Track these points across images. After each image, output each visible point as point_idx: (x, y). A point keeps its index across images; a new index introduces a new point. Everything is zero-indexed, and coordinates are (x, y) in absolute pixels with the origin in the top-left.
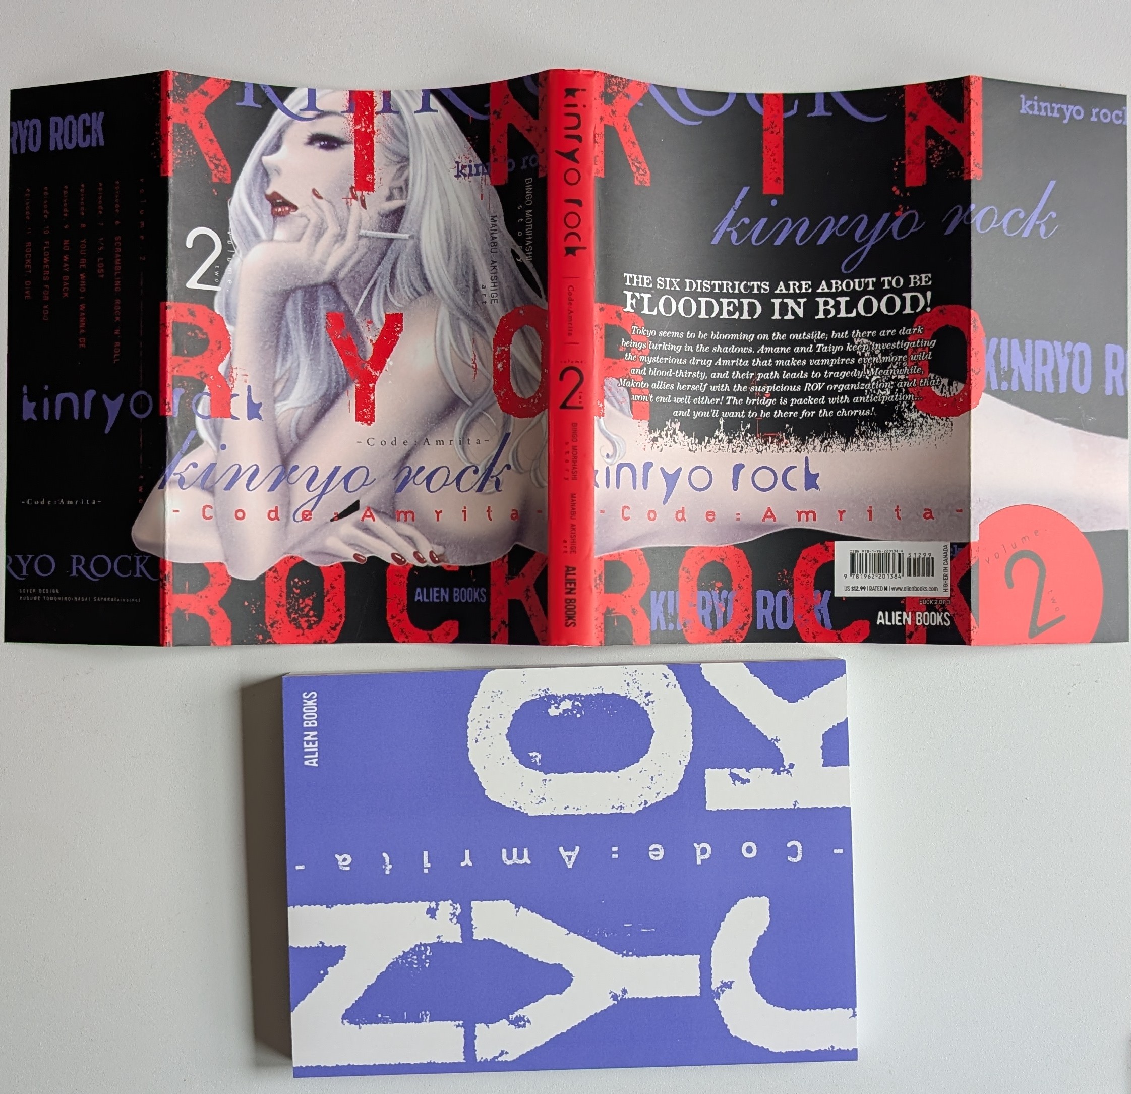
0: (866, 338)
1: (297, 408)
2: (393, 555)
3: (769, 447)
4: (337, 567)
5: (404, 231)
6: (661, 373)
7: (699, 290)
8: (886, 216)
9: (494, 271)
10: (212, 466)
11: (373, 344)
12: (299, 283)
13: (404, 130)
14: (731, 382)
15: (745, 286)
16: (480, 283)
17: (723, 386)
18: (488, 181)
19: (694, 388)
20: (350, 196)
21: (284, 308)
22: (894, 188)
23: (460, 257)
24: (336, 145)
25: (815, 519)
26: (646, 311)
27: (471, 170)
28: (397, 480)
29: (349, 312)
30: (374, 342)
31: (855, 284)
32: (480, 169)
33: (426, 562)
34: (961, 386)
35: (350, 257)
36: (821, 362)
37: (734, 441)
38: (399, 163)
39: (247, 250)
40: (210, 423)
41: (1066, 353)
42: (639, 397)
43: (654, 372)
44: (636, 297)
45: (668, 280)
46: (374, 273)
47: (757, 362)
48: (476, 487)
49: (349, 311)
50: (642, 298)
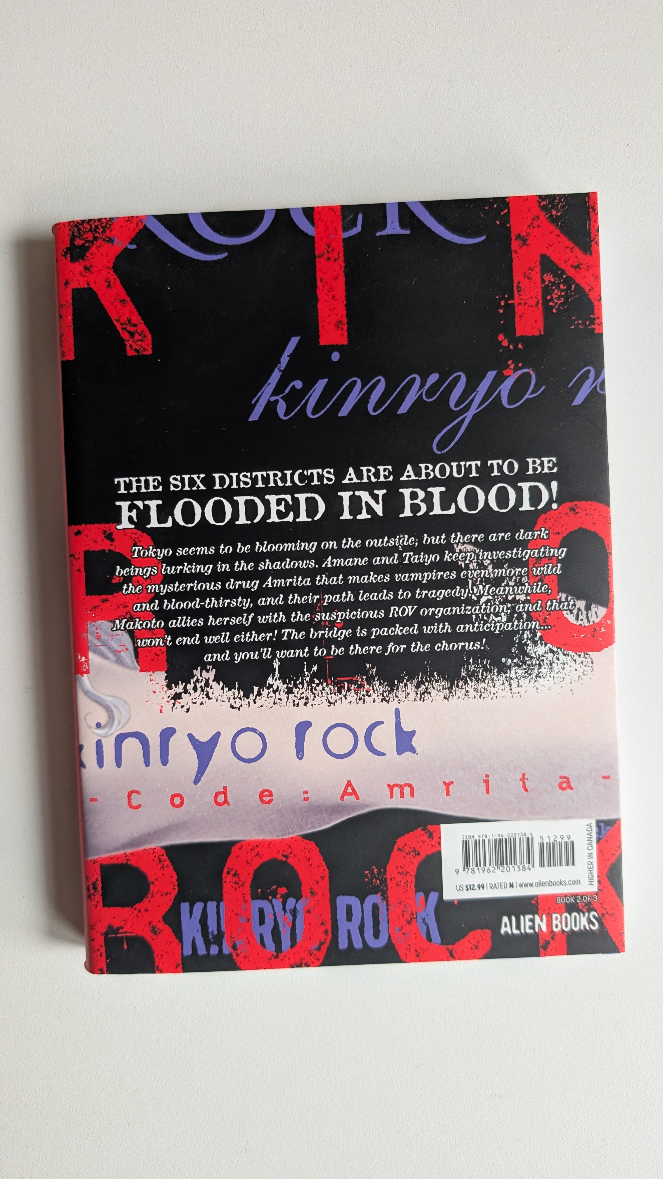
0: (470, 543)
3: (345, 696)
6: (183, 605)
7: (234, 486)
8: (491, 375)
14: (287, 609)
15: (301, 476)
17: (276, 616)
19: (234, 621)
22: (501, 337)
25: (412, 795)
26: (154, 523)
31: (453, 469)
34: (602, 611)
36: (410, 577)
37: (295, 690)
42: (148, 642)
43: (171, 606)
44: (137, 508)
45: (186, 477)
47: (323, 580)
50: (147, 508)
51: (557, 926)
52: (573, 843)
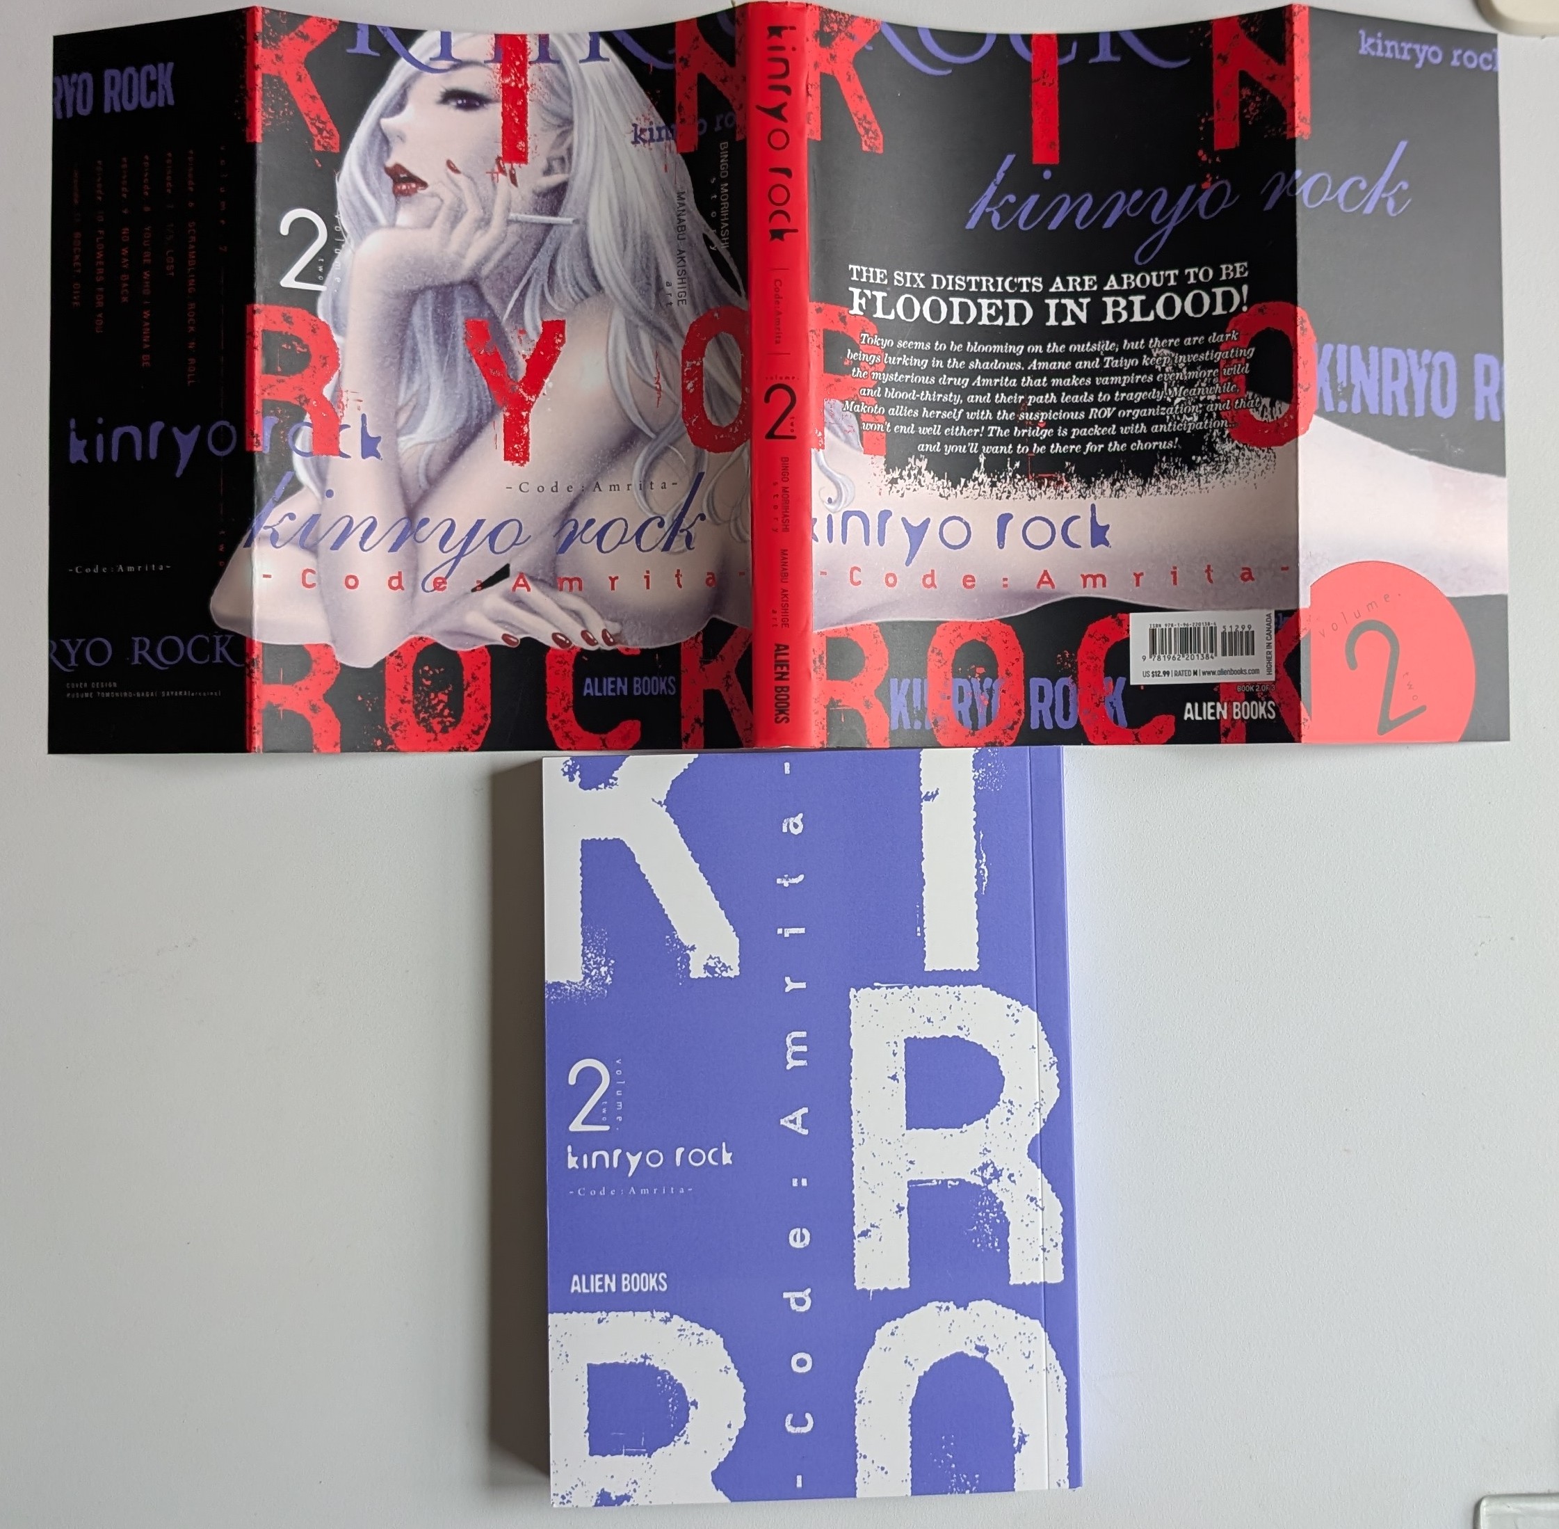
0: (1167, 347)
1: (427, 443)
2: (554, 636)
3: (1045, 492)
4: (481, 651)
5: (566, 214)
6: (901, 395)
7: (950, 288)
8: (1191, 189)
9: (682, 263)
10: (315, 518)
11: (526, 361)
12: (429, 282)
13: (567, 85)
14: (994, 407)
15: (1012, 283)
16: (665, 279)
17: (983, 413)
18: (674, 147)
19: (946, 415)
20: (496, 169)
21: (409, 313)
22: (1200, 153)
23: (638, 248)
24: (477, 104)
25: (1104, 585)
26: (879, 314)
27: (652, 135)
28: (559, 537)
29: (495, 319)
30: (528, 357)
31: (1153, 279)
32: (664, 132)
33: (597, 643)
34: (1285, 407)
35: (495, 249)
36: (1109, 381)
37: (999, 484)
38: (559, 126)
39: (362, 239)
40: (313, 462)
41: (1423, 364)
42: (871, 426)
43: (891, 394)
44: (866, 296)
45: (908, 274)
46: (527, 268)
47: (1027, 382)
48: (662, 545)
49: (496, 317)
50: (874, 297)
51: (1237, 714)
52: (1253, 632)
